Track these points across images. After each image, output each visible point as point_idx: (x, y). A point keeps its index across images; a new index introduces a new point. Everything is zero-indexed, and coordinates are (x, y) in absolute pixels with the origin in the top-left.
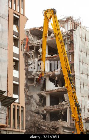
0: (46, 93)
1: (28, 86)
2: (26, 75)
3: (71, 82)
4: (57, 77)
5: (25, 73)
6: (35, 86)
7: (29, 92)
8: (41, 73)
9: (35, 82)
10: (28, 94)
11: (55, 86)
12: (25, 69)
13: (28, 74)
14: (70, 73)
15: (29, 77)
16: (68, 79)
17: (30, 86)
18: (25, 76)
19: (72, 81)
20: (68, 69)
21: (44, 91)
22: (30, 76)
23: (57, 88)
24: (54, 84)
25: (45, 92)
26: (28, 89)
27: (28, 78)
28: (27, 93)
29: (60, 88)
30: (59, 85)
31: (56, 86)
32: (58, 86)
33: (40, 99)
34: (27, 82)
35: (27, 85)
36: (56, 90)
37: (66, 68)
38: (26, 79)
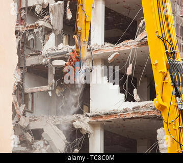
0: (89, 123)
1: (26, 94)
2: (20, 53)
3: (176, 90)
4: (131, 66)
5: (16, 44)
6: (50, 93)
7: (28, 114)
8: (77, 47)
9: (51, 80)
10: (24, 122)
11: (123, 95)
12: (16, 32)
13: (27, 52)
14: (174, 57)
15: (31, 61)
16: (168, 79)
17: (32, 93)
18: (17, 56)
19: (180, 89)
20: (168, 45)
21: (82, 113)
22: (32, 58)
23: (130, 105)
24: (122, 91)
25: (88, 120)
26: (27, 106)
27: (28, 64)
28: (22, 118)
29: (141, 106)
30: (138, 93)
31: (129, 98)
32: (136, 97)
33: (67, 144)
34: (22, 79)
35: (22, 90)
36: (126, 111)
37: (164, 40)
38: (21, 68)
